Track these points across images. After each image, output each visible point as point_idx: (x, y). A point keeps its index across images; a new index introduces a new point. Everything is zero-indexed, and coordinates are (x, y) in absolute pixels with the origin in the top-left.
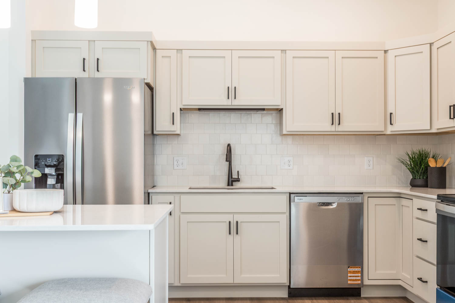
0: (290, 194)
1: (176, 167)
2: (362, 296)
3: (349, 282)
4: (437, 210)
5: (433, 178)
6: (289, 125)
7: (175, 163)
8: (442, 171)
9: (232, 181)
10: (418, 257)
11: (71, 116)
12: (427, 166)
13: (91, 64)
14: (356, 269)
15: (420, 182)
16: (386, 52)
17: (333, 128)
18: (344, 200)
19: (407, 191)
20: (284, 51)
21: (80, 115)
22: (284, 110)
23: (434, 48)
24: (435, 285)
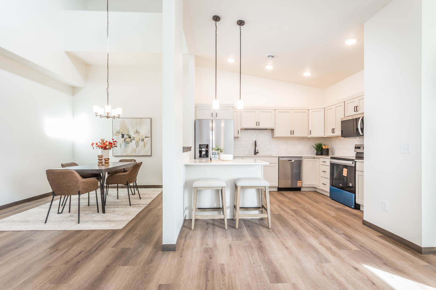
0: (279, 157)
1: (237, 148)
2: (301, 190)
3: (298, 186)
4: (330, 161)
5: (324, 152)
6: (277, 134)
7: (237, 147)
8: (328, 150)
9: (256, 153)
10: (322, 177)
11: (211, 132)
12: (322, 148)
13: (214, 115)
14: (300, 182)
15: (319, 153)
16: (308, 110)
17: (291, 136)
18: (296, 159)
19: (315, 156)
20: (275, 110)
21: (214, 132)
22: (275, 129)
23: (326, 109)
24: (329, 185)
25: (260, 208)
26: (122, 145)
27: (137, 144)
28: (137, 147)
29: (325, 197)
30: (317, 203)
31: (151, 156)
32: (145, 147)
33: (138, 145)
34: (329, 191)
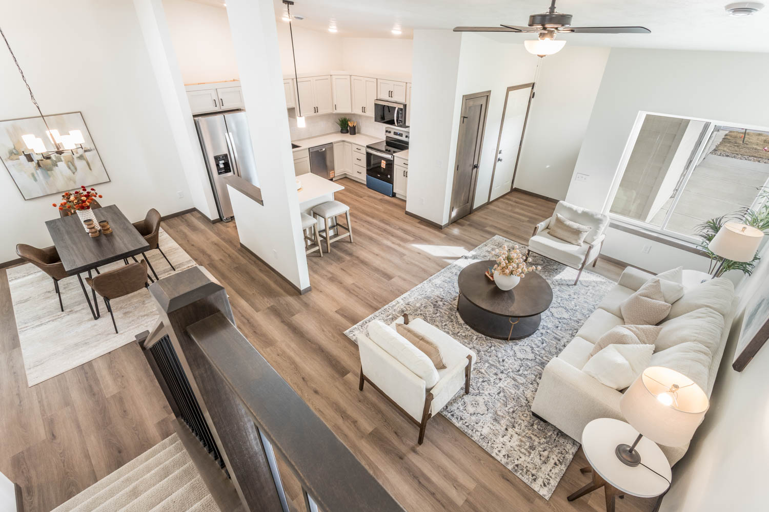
0: (309, 148)
10: (356, 165)
14: (333, 172)
15: (345, 131)
18: (327, 147)
21: (231, 134)
22: (296, 108)
23: (352, 78)
24: (365, 174)
25: (334, 226)
26: (36, 175)
27: (72, 168)
28: (74, 173)
29: (362, 186)
30: (361, 197)
31: (110, 181)
32: (90, 169)
33: (76, 169)
34: (366, 180)
